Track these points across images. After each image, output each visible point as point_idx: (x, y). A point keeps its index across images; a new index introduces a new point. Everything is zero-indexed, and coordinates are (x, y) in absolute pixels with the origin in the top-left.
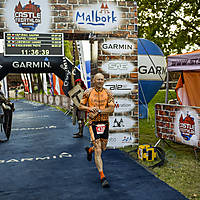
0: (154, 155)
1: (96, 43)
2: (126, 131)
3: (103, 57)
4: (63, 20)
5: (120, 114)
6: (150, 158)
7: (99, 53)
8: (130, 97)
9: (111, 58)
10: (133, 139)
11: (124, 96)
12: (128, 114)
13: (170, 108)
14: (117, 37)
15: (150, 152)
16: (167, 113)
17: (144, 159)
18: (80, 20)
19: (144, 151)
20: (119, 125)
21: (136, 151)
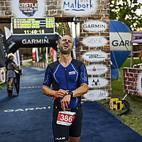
0: (122, 106)
1: (79, 24)
2: (101, 88)
3: (84, 34)
4: (54, 8)
5: (97, 76)
6: (119, 108)
7: (81, 31)
8: (104, 63)
9: (89, 35)
10: (107, 94)
11: (100, 63)
12: (103, 76)
13: (134, 71)
14: (94, 19)
15: (119, 104)
16: (132, 75)
17: (114, 109)
18: (66, 7)
19: (114, 103)
20: (96, 84)
21: (108, 103)
